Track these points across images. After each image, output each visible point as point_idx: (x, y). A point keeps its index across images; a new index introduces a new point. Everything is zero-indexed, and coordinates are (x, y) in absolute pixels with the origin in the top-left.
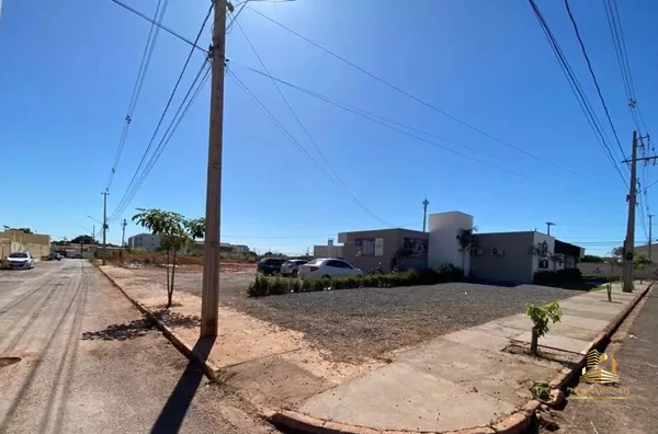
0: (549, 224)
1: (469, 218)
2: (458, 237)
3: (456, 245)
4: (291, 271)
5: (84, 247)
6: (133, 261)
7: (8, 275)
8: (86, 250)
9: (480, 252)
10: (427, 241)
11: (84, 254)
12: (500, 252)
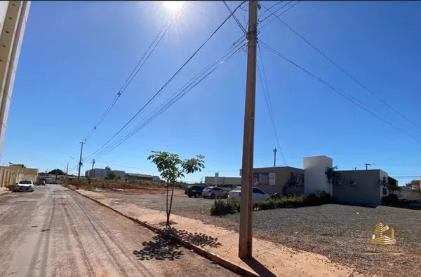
0: (366, 165)
1: (330, 161)
2: (326, 173)
3: (324, 178)
4: (210, 195)
5: (58, 177)
6: (95, 187)
7: (21, 196)
8: (59, 179)
9: (340, 183)
10: (303, 175)
11: (57, 181)
12: (355, 183)
